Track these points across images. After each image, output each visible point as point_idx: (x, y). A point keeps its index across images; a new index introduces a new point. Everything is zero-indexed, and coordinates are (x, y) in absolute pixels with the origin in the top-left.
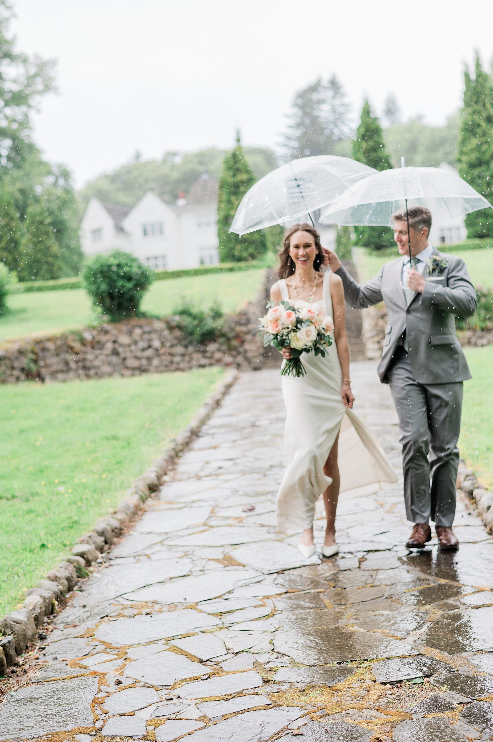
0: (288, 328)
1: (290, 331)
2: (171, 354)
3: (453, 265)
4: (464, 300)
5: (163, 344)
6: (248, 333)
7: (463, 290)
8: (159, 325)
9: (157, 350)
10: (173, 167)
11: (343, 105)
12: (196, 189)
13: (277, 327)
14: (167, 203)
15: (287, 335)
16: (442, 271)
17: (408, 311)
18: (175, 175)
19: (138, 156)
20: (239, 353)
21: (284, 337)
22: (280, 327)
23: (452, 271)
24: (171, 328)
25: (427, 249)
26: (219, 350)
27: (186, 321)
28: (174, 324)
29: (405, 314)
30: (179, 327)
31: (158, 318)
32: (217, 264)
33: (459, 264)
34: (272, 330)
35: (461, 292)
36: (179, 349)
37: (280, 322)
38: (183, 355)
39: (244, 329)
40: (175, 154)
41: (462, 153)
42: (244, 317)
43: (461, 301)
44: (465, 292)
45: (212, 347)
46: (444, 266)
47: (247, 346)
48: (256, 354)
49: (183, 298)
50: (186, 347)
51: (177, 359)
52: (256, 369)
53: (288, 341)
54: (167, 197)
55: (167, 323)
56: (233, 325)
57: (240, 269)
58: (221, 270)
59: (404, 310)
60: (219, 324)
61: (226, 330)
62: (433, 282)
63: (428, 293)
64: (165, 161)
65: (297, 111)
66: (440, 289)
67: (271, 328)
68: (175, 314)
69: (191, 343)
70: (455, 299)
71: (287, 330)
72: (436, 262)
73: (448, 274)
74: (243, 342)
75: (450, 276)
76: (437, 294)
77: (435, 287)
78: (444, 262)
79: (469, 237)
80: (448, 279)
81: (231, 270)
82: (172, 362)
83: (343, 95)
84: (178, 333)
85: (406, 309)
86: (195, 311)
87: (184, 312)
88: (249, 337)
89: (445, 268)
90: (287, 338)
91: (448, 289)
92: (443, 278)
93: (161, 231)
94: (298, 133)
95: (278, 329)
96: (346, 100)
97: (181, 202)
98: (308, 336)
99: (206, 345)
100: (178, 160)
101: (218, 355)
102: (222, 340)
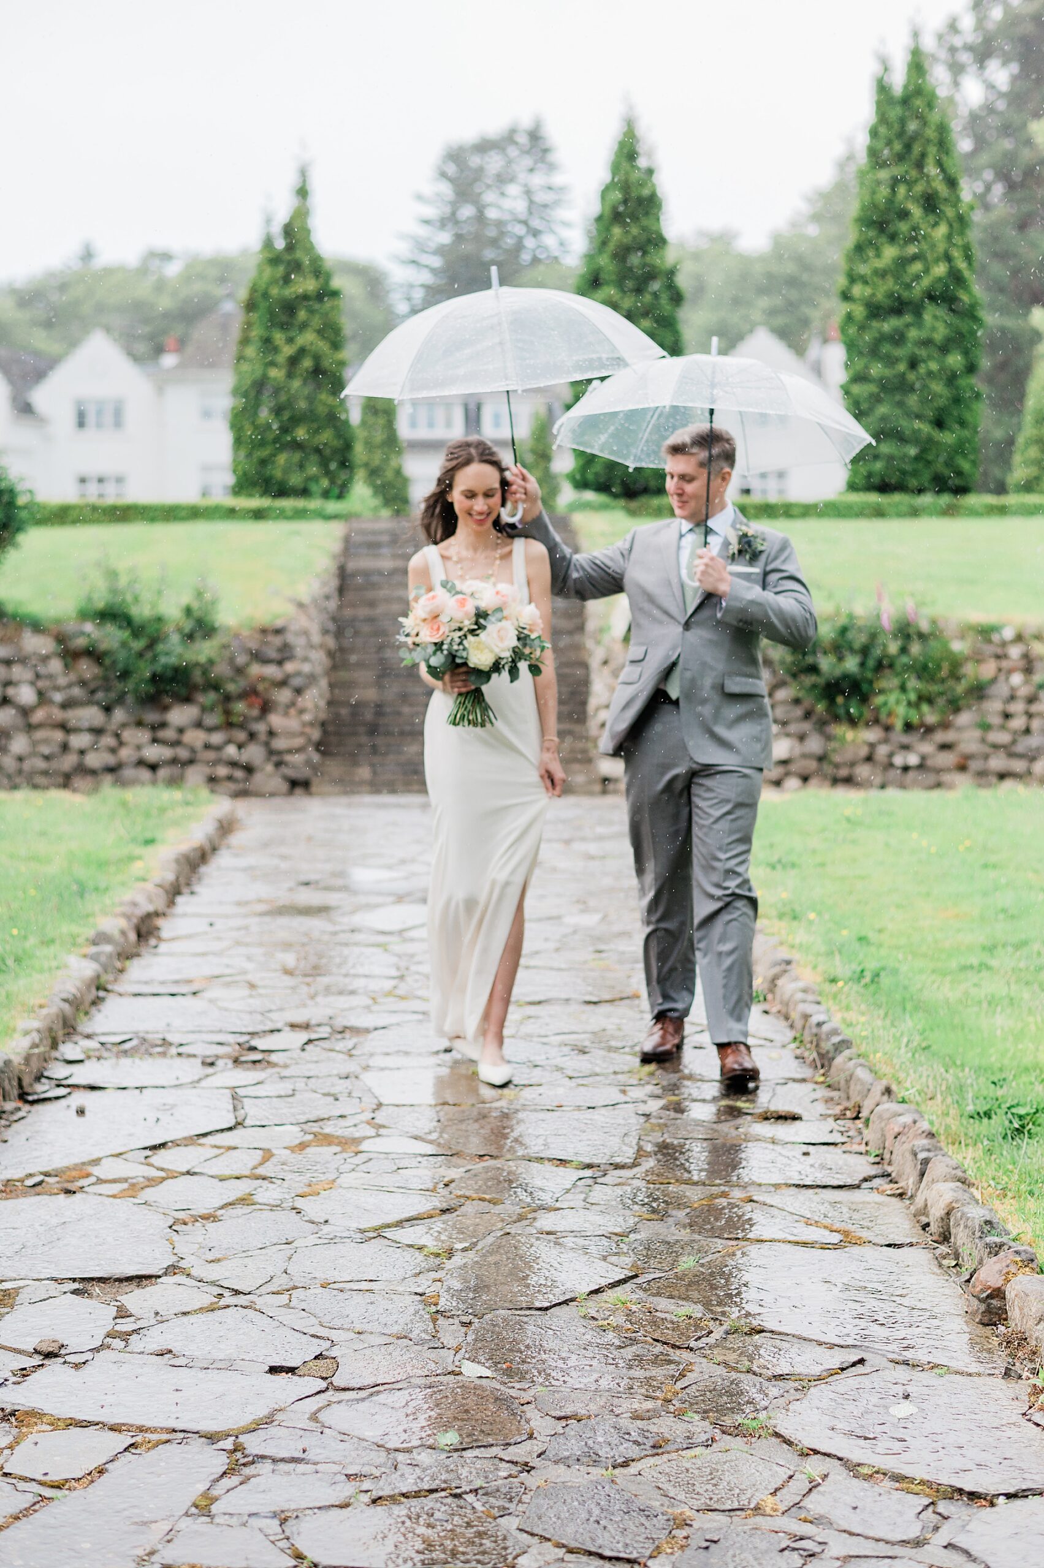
0: (460, 629)
1: (465, 636)
2: (64, 727)
3: (776, 548)
4: (799, 619)
5: (42, 697)
6: (283, 683)
7: (796, 599)
8: (36, 644)
9: (25, 712)
10: (160, 286)
11: (550, 188)
12: (204, 332)
13: (438, 629)
14: (136, 358)
15: (460, 643)
16: (755, 556)
17: (687, 626)
18: (165, 303)
19: (88, 255)
20: (252, 736)
21: (455, 647)
22: (444, 629)
23: (775, 558)
24: (70, 655)
25: (724, 512)
26: (199, 725)
27: (110, 637)
28: (81, 642)
29: (681, 629)
30: (93, 654)
31: (37, 627)
32: (222, 498)
33: (784, 546)
34: (428, 636)
35: (793, 602)
36: (91, 715)
37: (444, 618)
38: (98, 732)
39: (271, 671)
40: (166, 257)
41: (853, 278)
42: (277, 641)
43: (794, 620)
44: (800, 602)
45: (179, 715)
46: (760, 548)
47: (276, 720)
48: (299, 742)
49: (112, 575)
50: (108, 709)
51: (80, 741)
52: (298, 785)
53: (464, 654)
54: (141, 348)
55: (61, 639)
56: (241, 660)
57: (282, 515)
58: (231, 513)
59: (679, 623)
60: (204, 651)
61: (222, 669)
62: (739, 575)
63: (736, 598)
64: (143, 270)
65: (446, 189)
66: (754, 593)
67: (428, 633)
68: (84, 615)
69: (120, 700)
70: (781, 614)
71: (461, 633)
72: (746, 540)
73: (766, 564)
74: (266, 708)
75: (769, 568)
76: (752, 602)
77: (749, 588)
78: (759, 540)
79: (852, 487)
80: (766, 574)
81: (259, 515)
82: (65, 747)
83: (552, 167)
84: (86, 669)
85: (683, 621)
86: (142, 612)
87: (110, 615)
88: (283, 696)
89: (761, 552)
90: (461, 647)
91: (768, 596)
92: (756, 570)
93: (118, 422)
94: (445, 238)
95: (441, 632)
96: (558, 179)
97: (169, 360)
98: (501, 639)
99: (166, 708)
100: (173, 270)
101: (195, 738)
102: (211, 697)
